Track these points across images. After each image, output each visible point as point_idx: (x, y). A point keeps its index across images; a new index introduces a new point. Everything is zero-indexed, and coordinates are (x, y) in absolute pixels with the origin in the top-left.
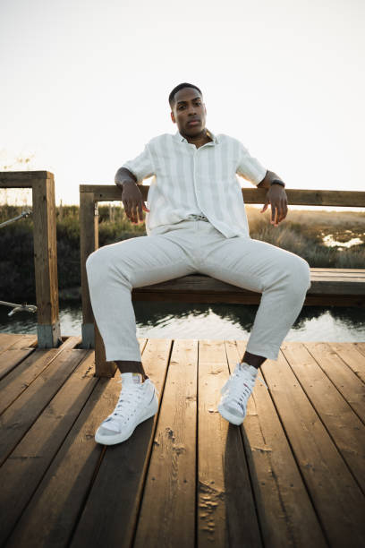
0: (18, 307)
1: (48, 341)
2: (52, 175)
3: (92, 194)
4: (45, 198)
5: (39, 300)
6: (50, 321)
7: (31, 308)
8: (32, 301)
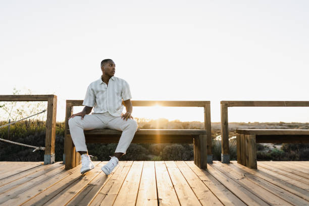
0: (37, 148)
1: (49, 162)
2: (56, 97)
3: (70, 104)
4: (52, 105)
5: (46, 145)
6: (50, 153)
7: (43, 148)
8: (44, 146)
